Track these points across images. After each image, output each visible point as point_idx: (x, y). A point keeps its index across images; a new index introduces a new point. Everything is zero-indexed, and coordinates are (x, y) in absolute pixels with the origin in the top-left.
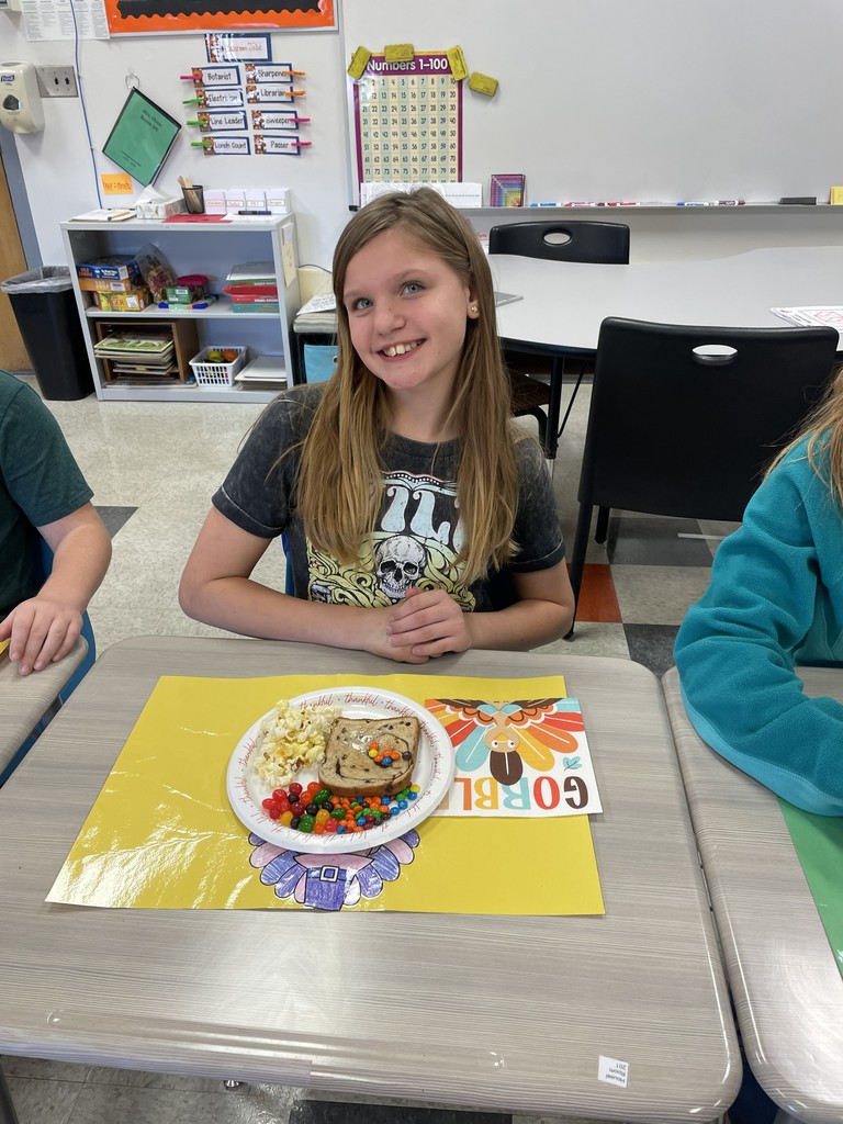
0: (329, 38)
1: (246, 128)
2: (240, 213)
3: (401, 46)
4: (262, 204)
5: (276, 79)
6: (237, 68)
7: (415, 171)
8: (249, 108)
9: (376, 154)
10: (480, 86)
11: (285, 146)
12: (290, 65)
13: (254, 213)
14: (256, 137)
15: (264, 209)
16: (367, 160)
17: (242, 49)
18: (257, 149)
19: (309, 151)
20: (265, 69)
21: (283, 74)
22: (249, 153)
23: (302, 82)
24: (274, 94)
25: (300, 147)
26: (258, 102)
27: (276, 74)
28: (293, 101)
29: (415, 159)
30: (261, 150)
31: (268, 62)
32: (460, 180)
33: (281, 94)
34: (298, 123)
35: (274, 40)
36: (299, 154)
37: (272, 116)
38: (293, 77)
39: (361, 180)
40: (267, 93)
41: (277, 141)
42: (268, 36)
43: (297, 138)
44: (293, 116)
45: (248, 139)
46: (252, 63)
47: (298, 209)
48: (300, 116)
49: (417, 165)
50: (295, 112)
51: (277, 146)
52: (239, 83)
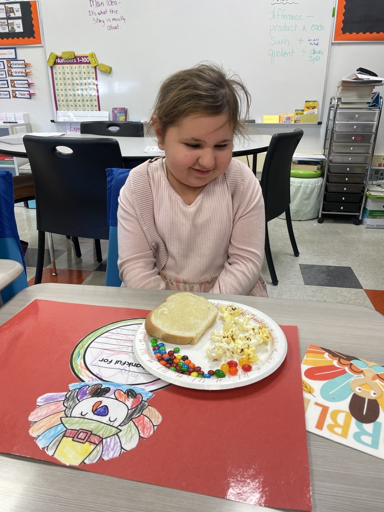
0: (40, 49)
1: (8, 87)
2: (4, 123)
3: (68, 52)
4: (13, 119)
5: (19, 66)
6: (3, 62)
7: (80, 106)
8: (9, 79)
9: (63, 98)
10: (104, 69)
11: (25, 95)
12: (24, 60)
13: (10, 123)
14: (12, 91)
15: (14, 121)
16: (59, 101)
17: (5, 54)
18: (13, 96)
19: (35, 97)
20: (15, 62)
21: (22, 64)
22: (10, 98)
23: (30, 68)
24: (19, 73)
25: (31, 95)
26: (13, 76)
27: (19, 64)
28: (26, 76)
29: (79, 101)
30: (15, 97)
31: (15, 59)
32: (99, 110)
33: (22, 73)
34: (29, 85)
35: (18, 50)
36: (30, 98)
37: (19, 82)
38: (26, 66)
39: (57, 109)
40: (16, 72)
41: (21, 92)
42: (15, 48)
43: (29, 91)
44: (27, 82)
45: (9, 92)
46: (9, 60)
47: (32, 122)
48: (30, 82)
49: (80, 103)
50: (27, 80)
51: (21, 95)
52: (5, 68)
